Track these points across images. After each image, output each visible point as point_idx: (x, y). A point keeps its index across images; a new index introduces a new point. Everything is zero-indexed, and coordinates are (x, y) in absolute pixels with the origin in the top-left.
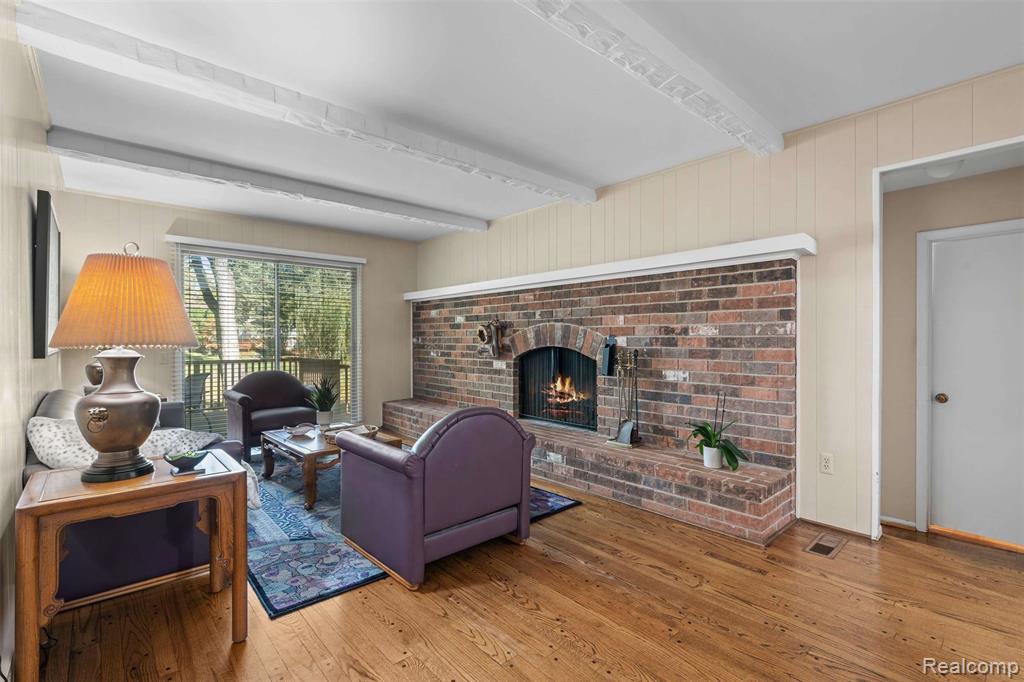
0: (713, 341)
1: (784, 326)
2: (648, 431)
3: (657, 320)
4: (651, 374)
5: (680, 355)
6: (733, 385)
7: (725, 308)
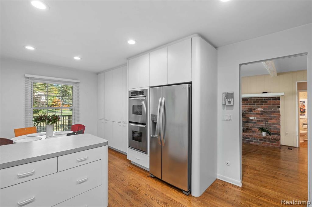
0: (262, 111)
1: (278, 109)
2: (245, 129)
3: (248, 107)
4: (246, 117)
5: (253, 114)
6: (266, 120)
7: (264, 105)
